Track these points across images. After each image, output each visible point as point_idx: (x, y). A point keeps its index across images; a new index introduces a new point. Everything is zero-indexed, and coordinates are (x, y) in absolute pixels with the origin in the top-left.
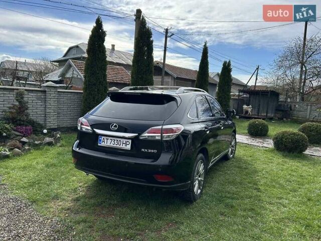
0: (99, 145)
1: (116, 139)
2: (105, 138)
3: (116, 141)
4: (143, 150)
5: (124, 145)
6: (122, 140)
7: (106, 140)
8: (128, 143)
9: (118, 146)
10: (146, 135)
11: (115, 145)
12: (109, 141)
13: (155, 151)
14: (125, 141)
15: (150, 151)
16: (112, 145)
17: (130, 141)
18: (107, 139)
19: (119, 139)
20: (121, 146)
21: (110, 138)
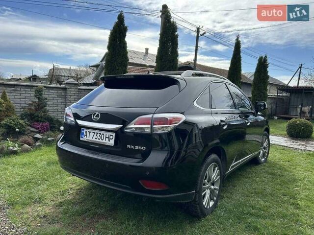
0: (81, 139)
1: (99, 132)
2: (88, 130)
3: (98, 135)
4: (129, 146)
5: (107, 139)
6: (105, 133)
7: (88, 133)
8: (111, 137)
9: (101, 140)
10: (133, 126)
11: (97, 140)
12: (92, 134)
13: (144, 148)
14: (108, 134)
15: (137, 147)
16: (94, 139)
17: (114, 134)
18: (90, 132)
19: (102, 132)
20: (104, 141)
21: (92, 131)
